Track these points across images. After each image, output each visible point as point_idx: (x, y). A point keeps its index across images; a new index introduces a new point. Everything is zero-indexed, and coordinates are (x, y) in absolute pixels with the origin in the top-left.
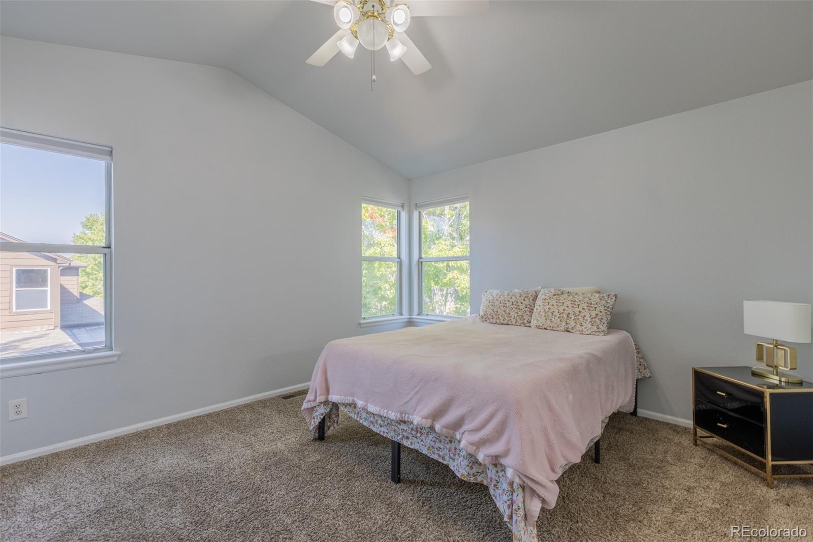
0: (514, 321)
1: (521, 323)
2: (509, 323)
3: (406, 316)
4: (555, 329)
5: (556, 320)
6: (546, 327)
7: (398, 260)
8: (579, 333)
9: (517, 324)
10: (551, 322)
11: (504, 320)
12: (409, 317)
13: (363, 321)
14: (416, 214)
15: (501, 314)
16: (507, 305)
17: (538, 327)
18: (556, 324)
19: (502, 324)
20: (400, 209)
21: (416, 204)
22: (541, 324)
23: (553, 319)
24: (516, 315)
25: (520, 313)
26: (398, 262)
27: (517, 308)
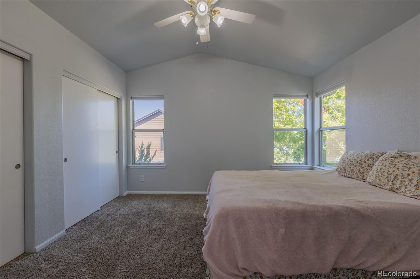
0: (356, 176)
1: (361, 179)
2: (353, 177)
3: (309, 165)
4: (381, 187)
5: (384, 180)
6: (375, 184)
7: (305, 130)
9: (357, 179)
10: (379, 180)
11: (349, 174)
12: (312, 166)
13: (273, 165)
14: (317, 100)
15: (347, 170)
16: (353, 163)
17: (370, 183)
18: (383, 183)
19: (349, 177)
20: (306, 98)
21: (317, 93)
22: (371, 181)
23: (381, 178)
24: (358, 171)
25: (361, 170)
26: (305, 131)
27: (360, 166)
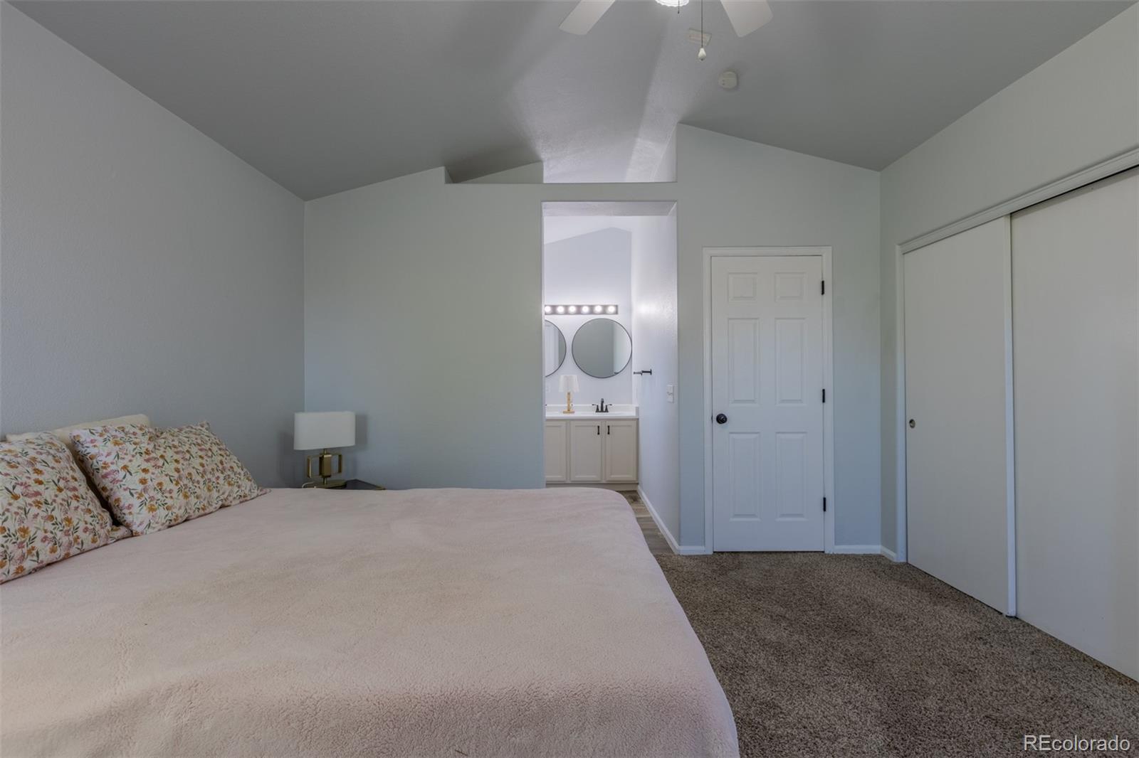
8: (238, 501)
